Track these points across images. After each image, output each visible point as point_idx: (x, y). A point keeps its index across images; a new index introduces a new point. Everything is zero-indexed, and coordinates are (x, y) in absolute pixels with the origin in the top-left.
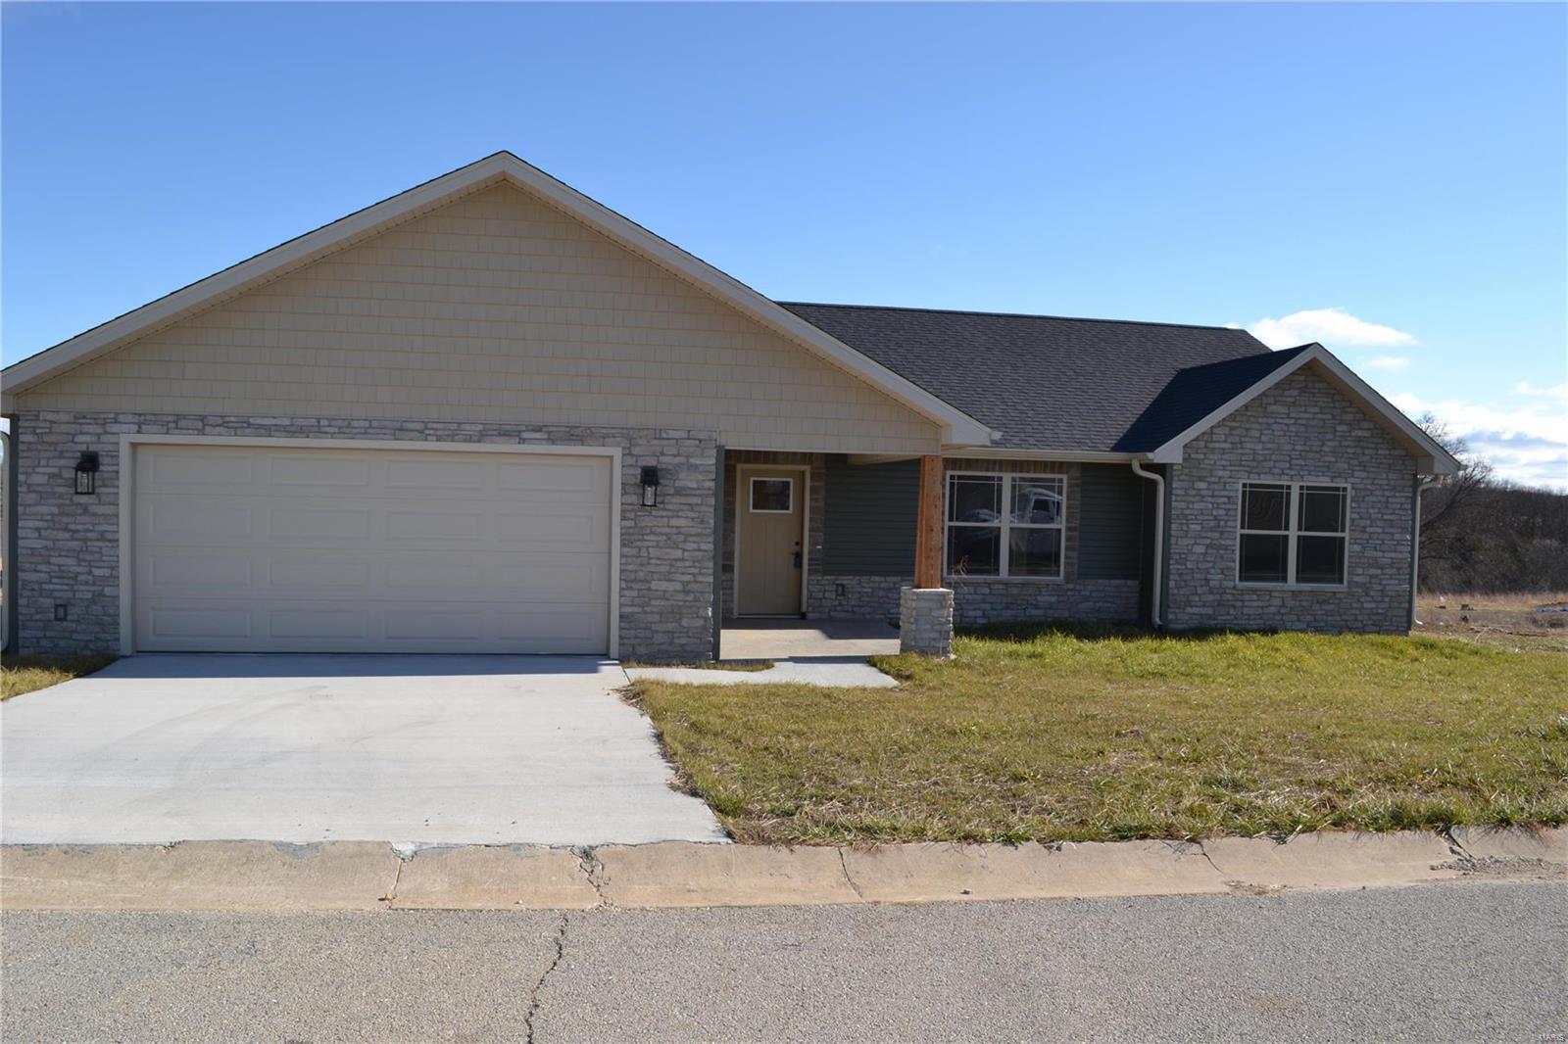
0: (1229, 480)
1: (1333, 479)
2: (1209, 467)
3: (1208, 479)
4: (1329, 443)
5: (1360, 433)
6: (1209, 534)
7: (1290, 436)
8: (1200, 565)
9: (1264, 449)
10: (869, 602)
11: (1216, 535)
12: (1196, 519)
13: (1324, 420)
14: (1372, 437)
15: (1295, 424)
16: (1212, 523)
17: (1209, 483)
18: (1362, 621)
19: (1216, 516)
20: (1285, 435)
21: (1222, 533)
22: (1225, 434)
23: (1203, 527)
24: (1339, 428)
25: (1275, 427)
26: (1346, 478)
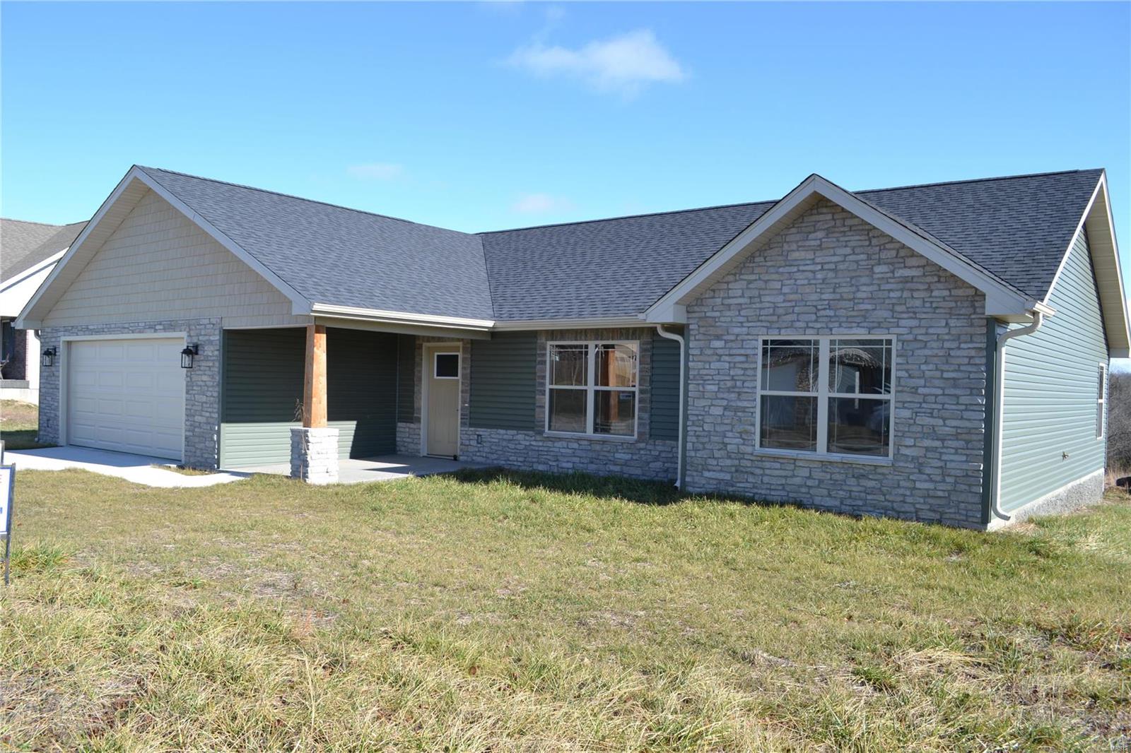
0: (746, 337)
1: (870, 330)
2: (724, 325)
3: (725, 338)
4: (864, 288)
5: (907, 273)
6: (725, 396)
7: (815, 284)
8: (718, 429)
9: (784, 301)
10: (496, 451)
11: (733, 396)
12: (713, 379)
13: (857, 262)
14: (924, 275)
15: (822, 269)
16: (729, 384)
17: (726, 342)
18: (913, 504)
19: (733, 376)
20: (811, 284)
21: (739, 394)
22: (743, 289)
23: (719, 388)
24: (877, 269)
25: (798, 275)
26: (888, 329)
